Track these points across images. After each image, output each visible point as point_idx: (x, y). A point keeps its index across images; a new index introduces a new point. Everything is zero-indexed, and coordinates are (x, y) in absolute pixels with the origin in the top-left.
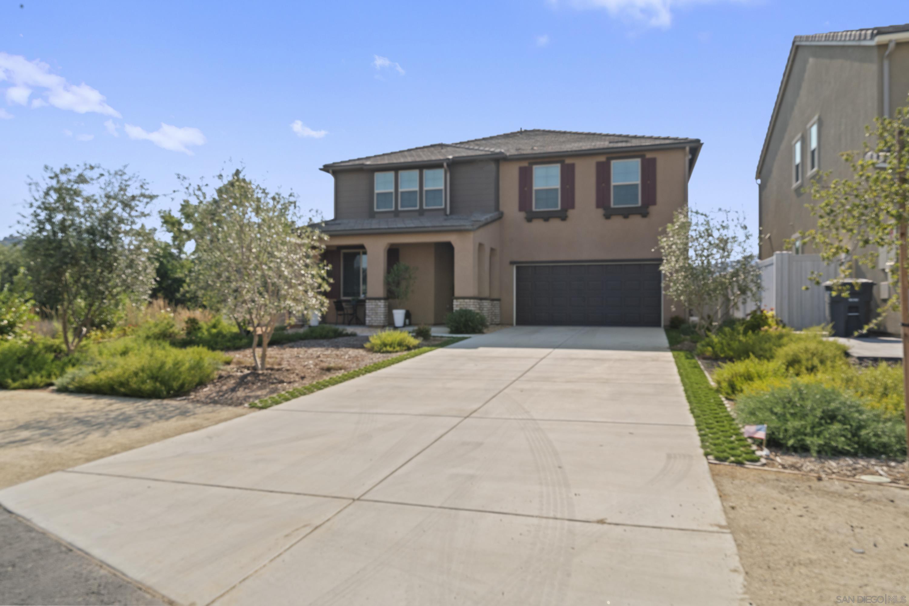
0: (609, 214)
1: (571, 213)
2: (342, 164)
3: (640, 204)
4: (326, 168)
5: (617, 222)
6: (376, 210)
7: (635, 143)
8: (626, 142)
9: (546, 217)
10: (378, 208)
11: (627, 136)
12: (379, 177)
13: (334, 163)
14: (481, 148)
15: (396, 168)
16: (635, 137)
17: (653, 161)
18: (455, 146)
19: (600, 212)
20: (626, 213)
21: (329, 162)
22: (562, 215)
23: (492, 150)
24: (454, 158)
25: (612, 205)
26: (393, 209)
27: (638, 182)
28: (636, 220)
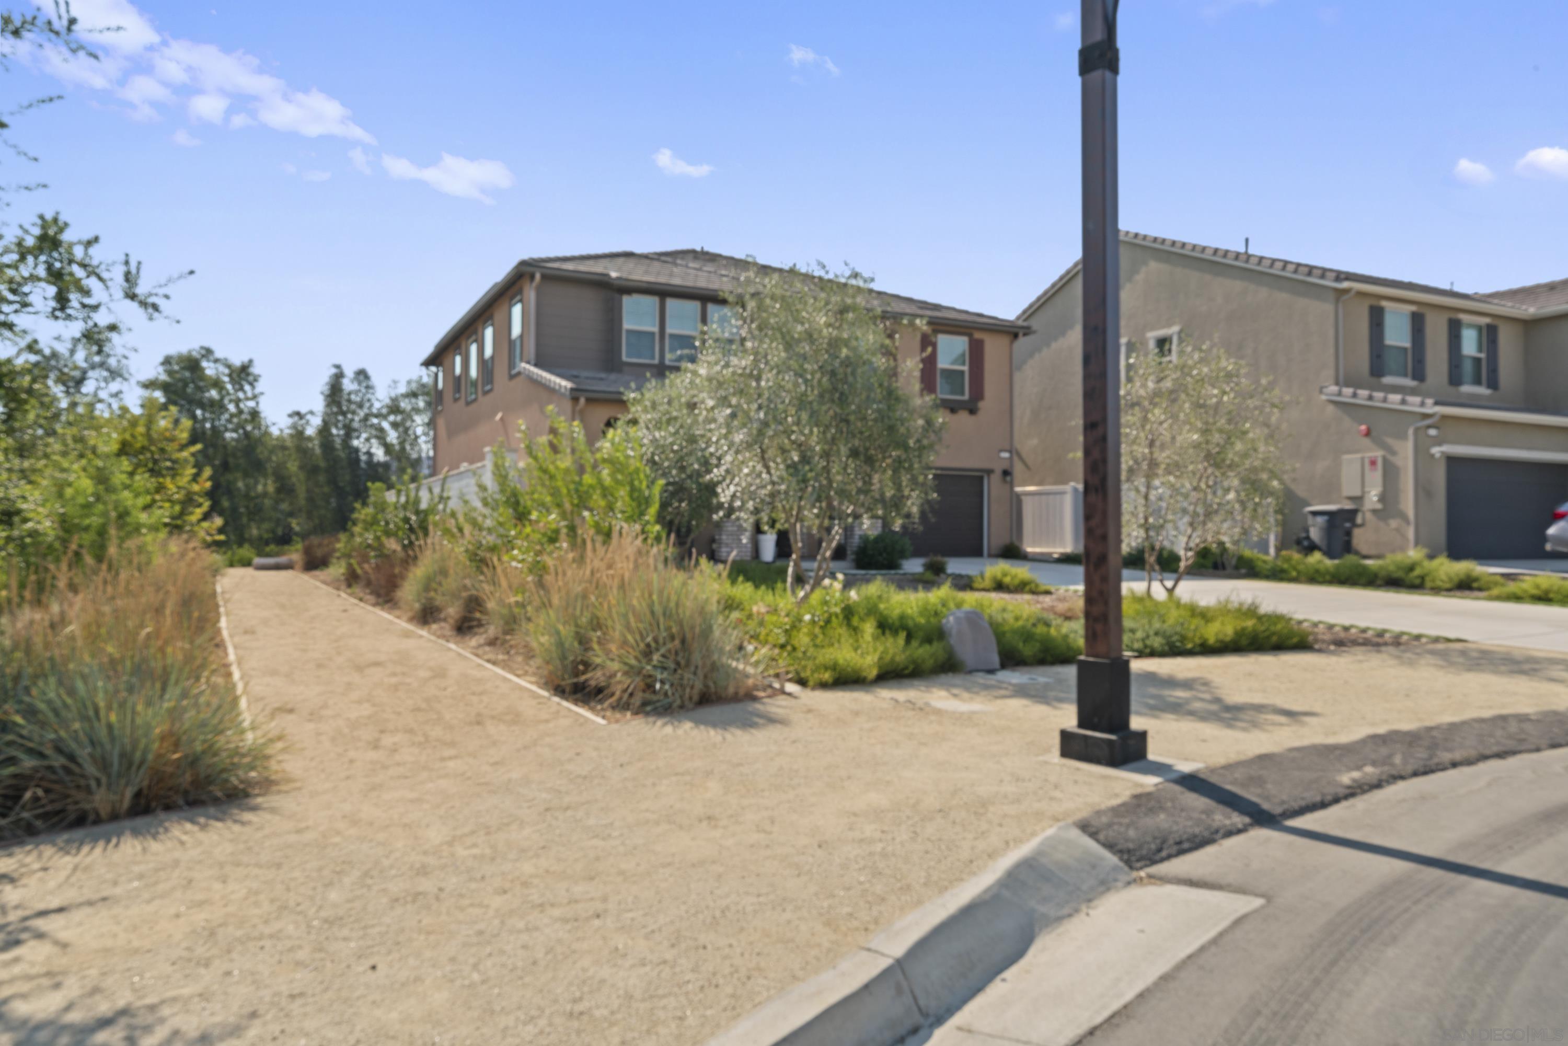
10: (623, 355)
12: (629, 302)
15: (663, 293)
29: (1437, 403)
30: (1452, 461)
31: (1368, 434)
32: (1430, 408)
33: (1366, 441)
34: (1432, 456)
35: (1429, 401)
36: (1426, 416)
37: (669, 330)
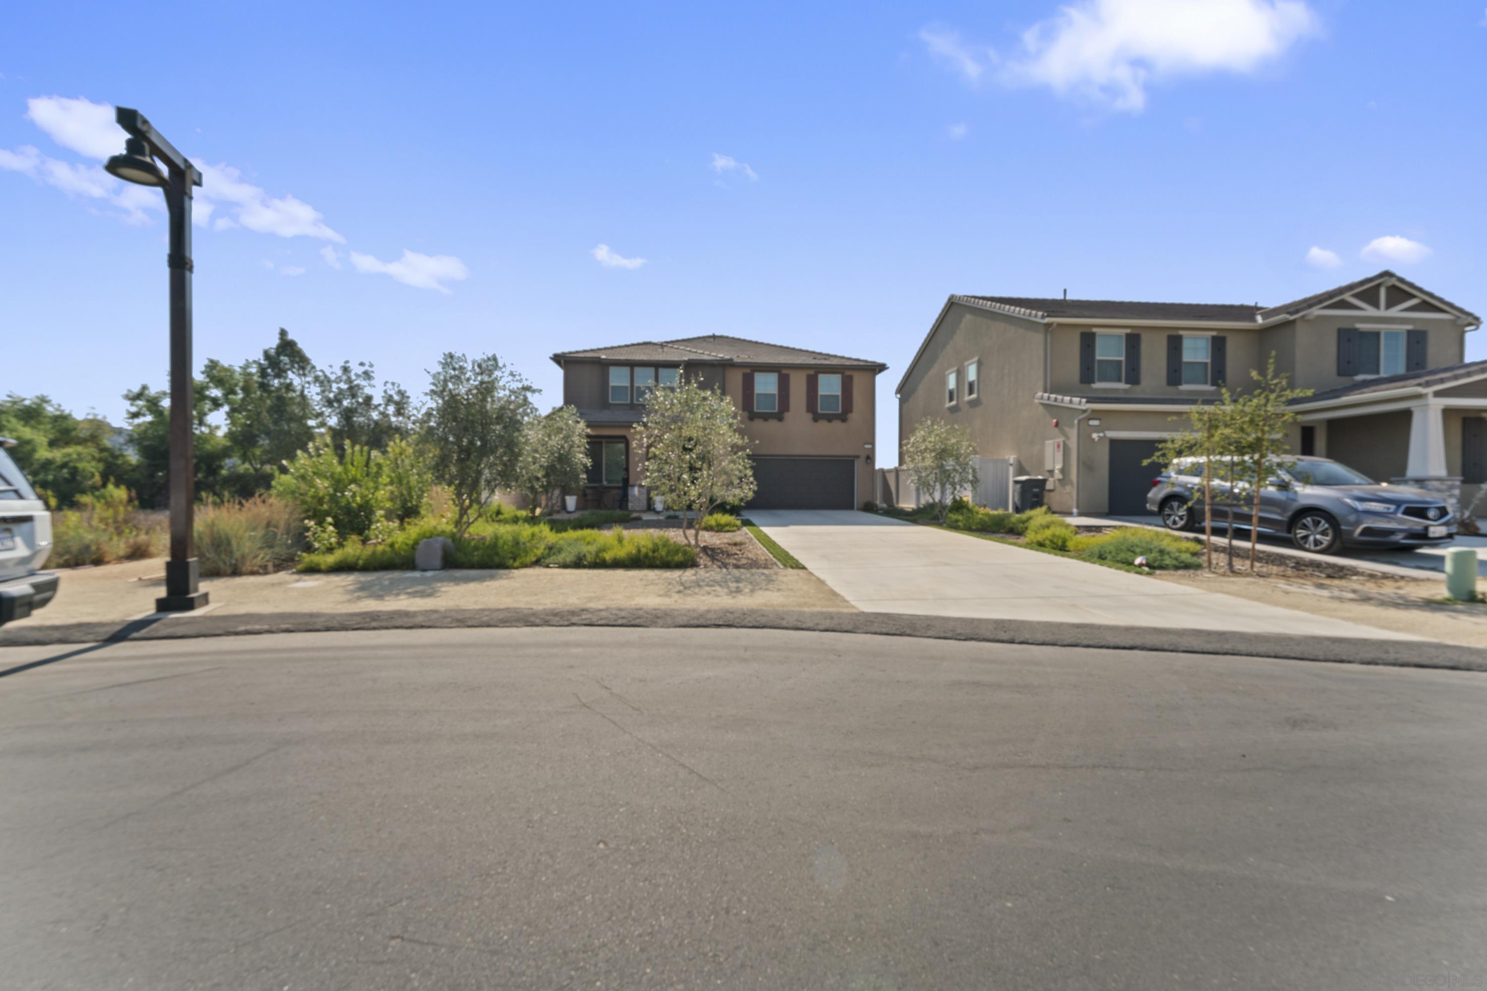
0: (817, 418)
1: (787, 415)
2: (572, 355)
3: (840, 411)
4: (558, 359)
5: (823, 425)
6: (610, 401)
7: (835, 362)
8: (825, 359)
9: (766, 417)
10: (612, 400)
11: (828, 355)
12: (613, 371)
13: (563, 353)
14: (713, 354)
15: (632, 365)
16: (835, 356)
17: (851, 378)
18: (662, 345)
19: (810, 416)
20: (830, 418)
21: (559, 351)
22: (779, 417)
23: (721, 355)
24: (689, 360)
25: (819, 411)
26: (629, 402)
27: (839, 393)
28: (837, 425)
29: (1087, 402)
30: (1113, 442)
31: (1057, 425)
32: (1085, 406)
33: (1056, 430)
34: (1093, 440)
35: (1084, 400)
36: (1084, 411)
37: (636, 385)
